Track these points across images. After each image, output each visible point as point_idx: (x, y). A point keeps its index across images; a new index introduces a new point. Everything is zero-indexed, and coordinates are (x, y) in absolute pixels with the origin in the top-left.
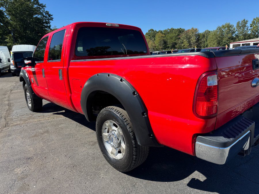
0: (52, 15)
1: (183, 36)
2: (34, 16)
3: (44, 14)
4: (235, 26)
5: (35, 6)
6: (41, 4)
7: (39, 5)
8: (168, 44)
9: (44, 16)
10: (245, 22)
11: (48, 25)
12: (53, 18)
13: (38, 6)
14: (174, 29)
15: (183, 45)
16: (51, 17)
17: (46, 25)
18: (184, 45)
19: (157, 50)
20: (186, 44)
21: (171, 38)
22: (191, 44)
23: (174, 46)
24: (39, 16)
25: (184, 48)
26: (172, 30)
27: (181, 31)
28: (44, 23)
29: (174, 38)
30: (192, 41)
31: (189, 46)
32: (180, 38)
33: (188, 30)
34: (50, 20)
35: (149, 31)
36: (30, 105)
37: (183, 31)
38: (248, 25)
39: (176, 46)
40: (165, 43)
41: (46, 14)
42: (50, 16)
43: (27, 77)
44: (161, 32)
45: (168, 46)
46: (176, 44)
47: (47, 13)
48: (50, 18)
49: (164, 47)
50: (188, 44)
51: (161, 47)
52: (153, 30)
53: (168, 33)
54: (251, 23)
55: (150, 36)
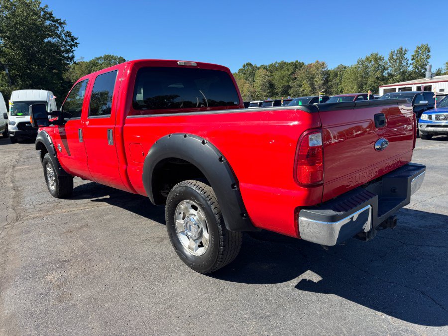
0: (76, 39)
1: (300, 74)
2: (46, 40)
3: (64, 37)
4: (387, 58)
5: (48, 23)
6: (57, 20)
7: (54, 21)
8: (276, 89)
9: (62, 40)
10: (402, 53)
11: (71, 55)
12: (78, 43)
13: (53, 23)
14: (285, 63)
15: (301, 90)
16: (75, 41)
17: (67, 55)
18: (303, 90)
19: (258, 98)
20: (307, 88)
21: (282, 78)
22: (315, 89)
23: (286, 92)
24: (54, 40)
25: (303, 96)
26: (283, 65)
27: (297, 66)
28: (63, 51)
29: (286, 78)
30: (316, 84)
31: (311, 91)
32: (296, 78)
33: (310, 65)
34: (73, 47)
35: (244, 66)
36: (53, 188)
37: (301, 67)
38: (408, 56)
39: (290, 92)
40: (272, 86)
41: (66, 36)
42: (73, 39)
43: (51, 142)
44: (265, 68)
45: (276, 91)
46: (289, 87)
47: (68, 34)
48: (73, 43)
49: (269, 93)
50: (310, 89)
51: (265, 94)
52: (251, 65)
53: (277, 69)
54: (414, 54)
55: (245, 74)
